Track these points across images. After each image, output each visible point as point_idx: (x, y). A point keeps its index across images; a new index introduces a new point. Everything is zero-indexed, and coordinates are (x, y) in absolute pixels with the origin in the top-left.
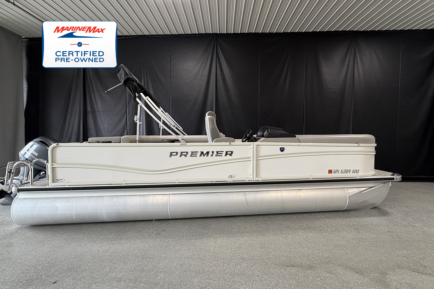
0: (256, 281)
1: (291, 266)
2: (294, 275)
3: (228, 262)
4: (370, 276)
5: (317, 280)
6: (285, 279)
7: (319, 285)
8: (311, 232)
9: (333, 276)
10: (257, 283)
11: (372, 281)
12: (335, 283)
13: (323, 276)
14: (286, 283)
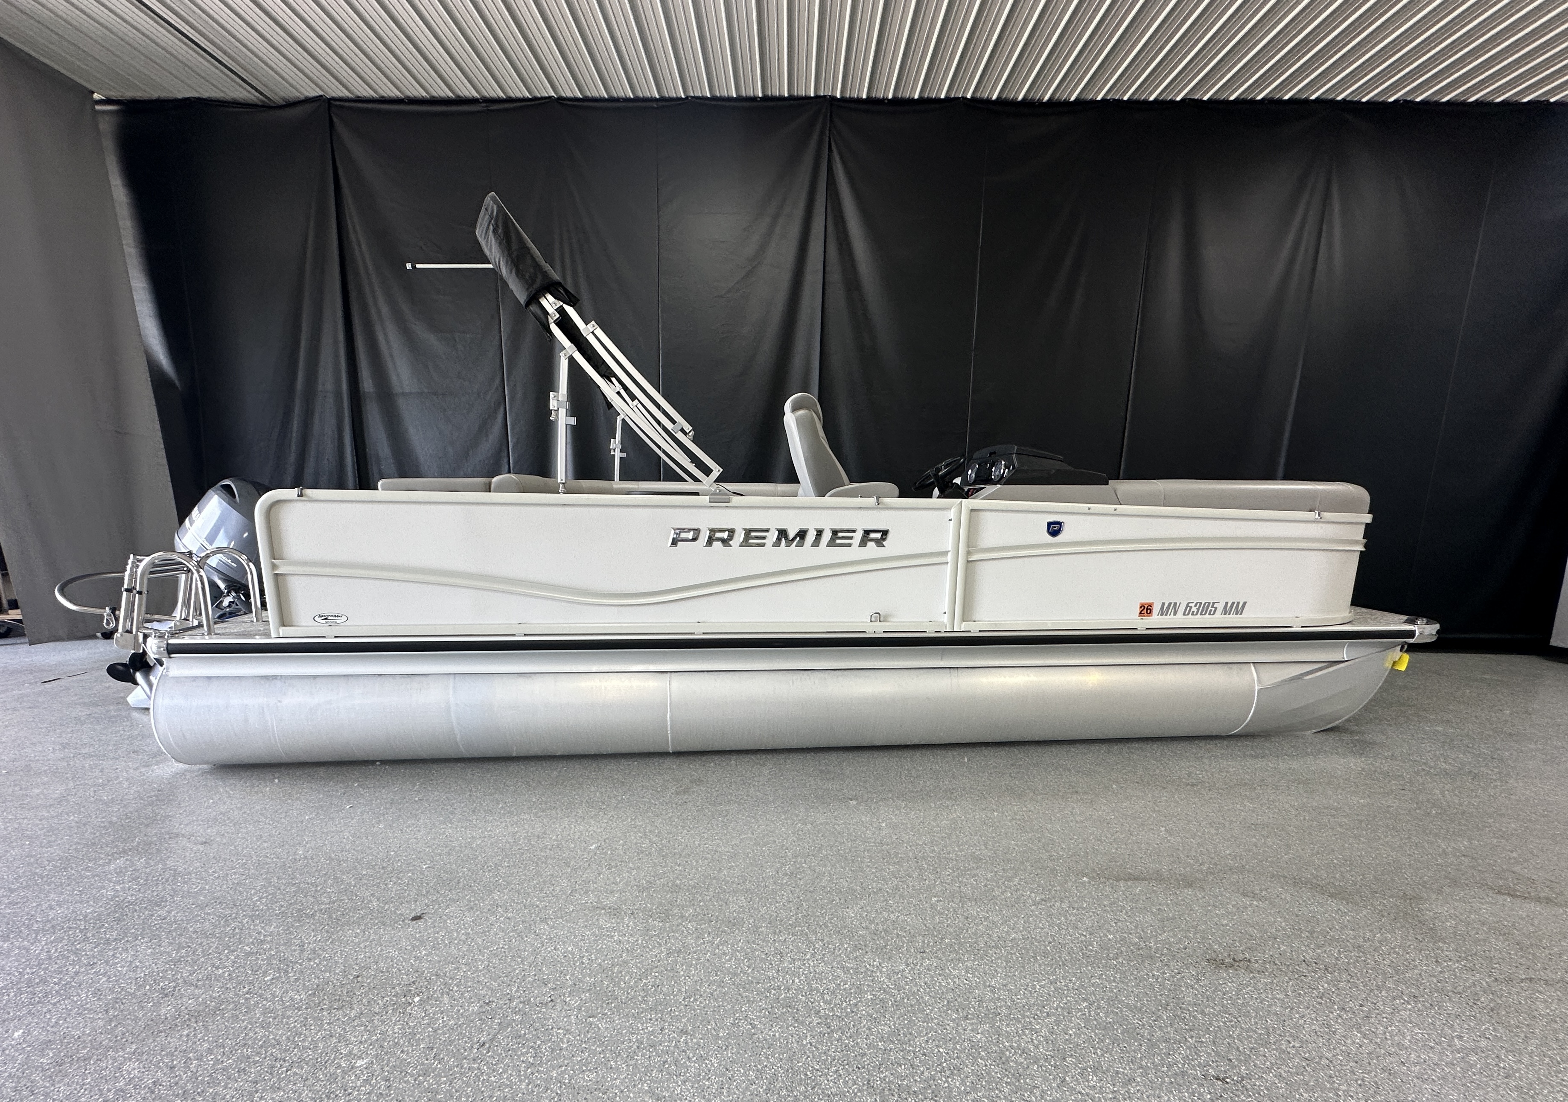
0: (1036, 916)
1: (1130, 879)
2: (1143, 901)
3: (932, 868)
4: (1372, 905)
5: (1217, 914)
6: (1121, 912)
7: (1227, 925)
8: (1164, 788)
9: (1261, 904)
10: (1040, 922)
11: (1383, 916)
12: (1275, 922)
13: (1234, 903)
14: (1126, 921)
